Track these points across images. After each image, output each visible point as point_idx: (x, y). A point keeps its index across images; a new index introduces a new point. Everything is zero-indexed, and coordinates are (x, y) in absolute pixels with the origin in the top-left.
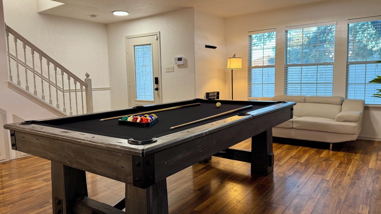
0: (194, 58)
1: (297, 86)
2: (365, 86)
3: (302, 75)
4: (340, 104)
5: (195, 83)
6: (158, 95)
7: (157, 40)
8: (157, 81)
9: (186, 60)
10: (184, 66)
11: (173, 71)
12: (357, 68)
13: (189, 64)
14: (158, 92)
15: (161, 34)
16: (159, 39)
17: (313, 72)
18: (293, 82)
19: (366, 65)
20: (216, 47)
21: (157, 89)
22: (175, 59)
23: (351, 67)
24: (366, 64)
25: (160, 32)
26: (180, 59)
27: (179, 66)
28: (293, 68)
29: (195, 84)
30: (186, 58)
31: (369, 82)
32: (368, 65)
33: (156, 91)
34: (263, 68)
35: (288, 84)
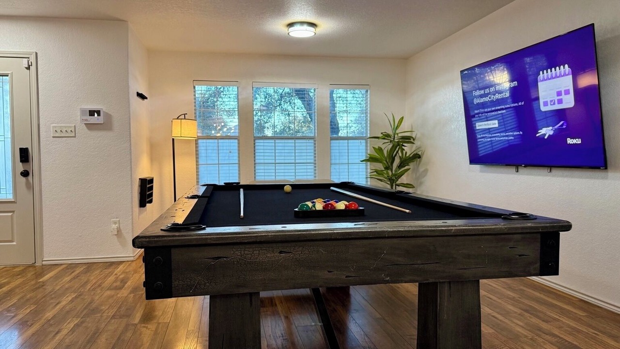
0: (129, 113)
1: (270, 168)
2: (348, 166)
3: (277, 151)
5: (131, 159)
6: (30, 187)
7: (28, 68)
8: (25, 155)
9: (108, 117)
10: (106, 126)
11: (73, 135)
12: (341, 144)
13: (116, 123)
14: (27, 180)
15: (39, 57)
16: (33, 68)
17: (290, 148)
18: (266, 161)
19: (348, 142)
20: (146, 98)
21: (25, 174)
22: (83, 112)
24: (348, 140)
25: (36, 53)
26: (92, 113)
27: (90, 126)
28: (265, 141)
29: (131, 162)
30: (110, 113)
31: (361, 161)
32: (350, 141)
33: (23, 179)
34: (219, 140)
35: (257, 165)
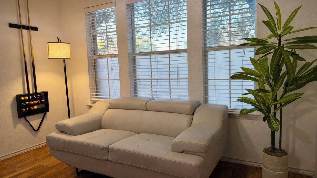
2: (230, 82)
4: (192, 113)
18: (143, 77)
19: (230, 52)
23: (211, 55)
24: (230, 50)
32: (232, 51)
34: (108, 58)
35: (137, 80)
